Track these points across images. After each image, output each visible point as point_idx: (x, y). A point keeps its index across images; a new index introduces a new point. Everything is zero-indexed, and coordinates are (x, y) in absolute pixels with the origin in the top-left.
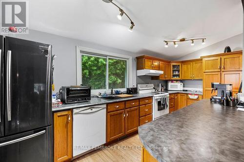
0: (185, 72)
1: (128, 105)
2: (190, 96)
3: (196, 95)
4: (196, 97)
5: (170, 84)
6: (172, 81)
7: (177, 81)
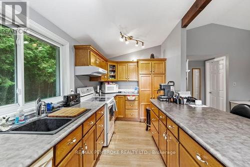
0: (120, 73)
1: (86, 129)
2: (128, 97)
3: (133, 96)
4: (134, 98)
5: (107, 86)
6: (108, 82)
7: (112, 82)
